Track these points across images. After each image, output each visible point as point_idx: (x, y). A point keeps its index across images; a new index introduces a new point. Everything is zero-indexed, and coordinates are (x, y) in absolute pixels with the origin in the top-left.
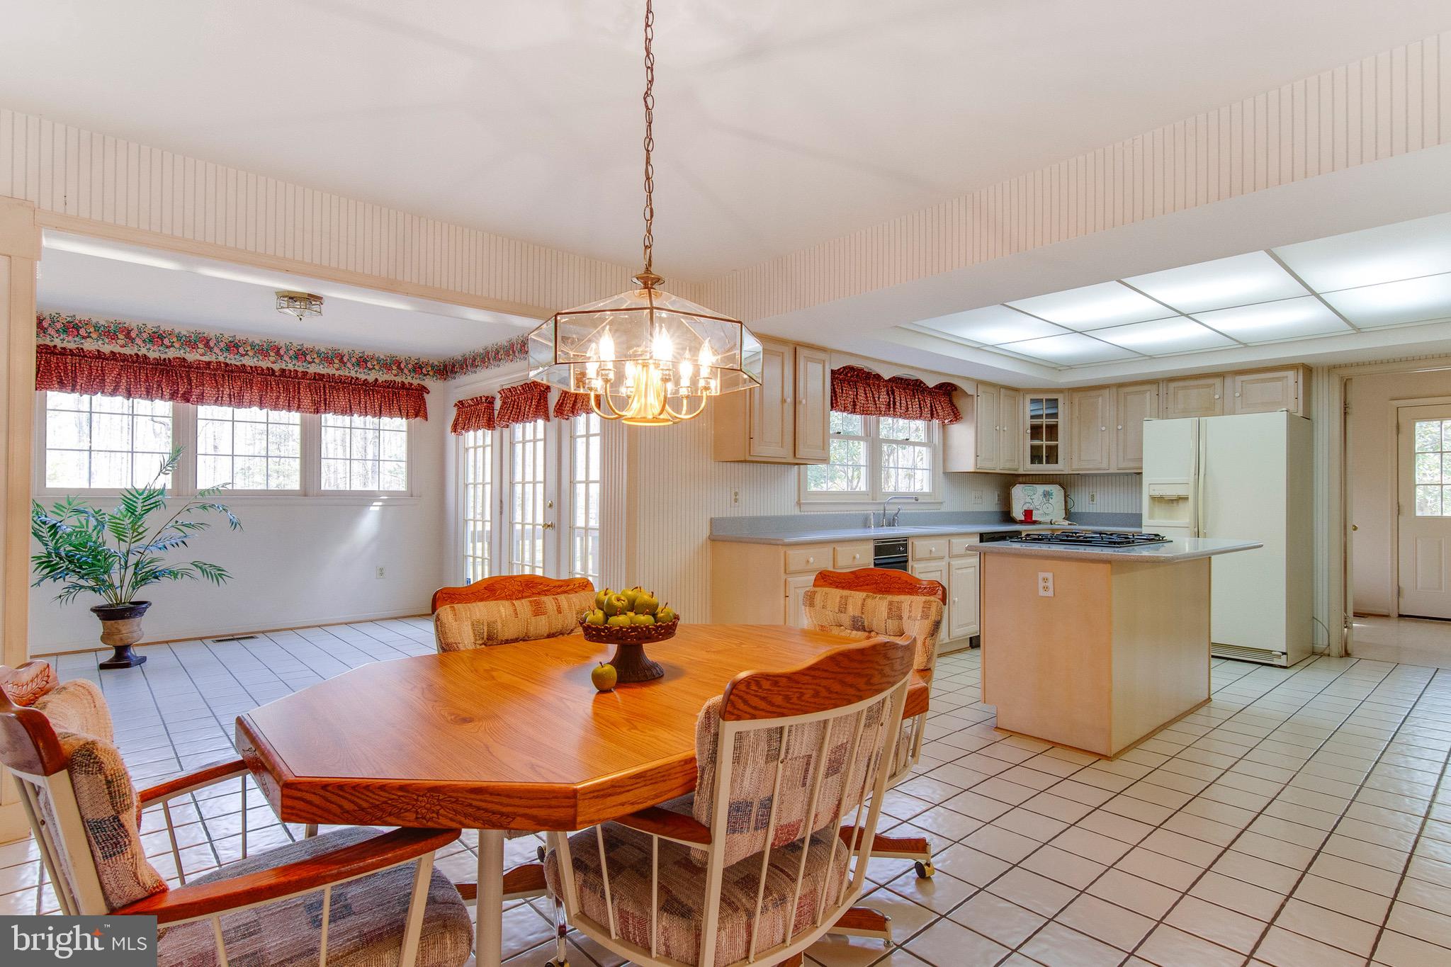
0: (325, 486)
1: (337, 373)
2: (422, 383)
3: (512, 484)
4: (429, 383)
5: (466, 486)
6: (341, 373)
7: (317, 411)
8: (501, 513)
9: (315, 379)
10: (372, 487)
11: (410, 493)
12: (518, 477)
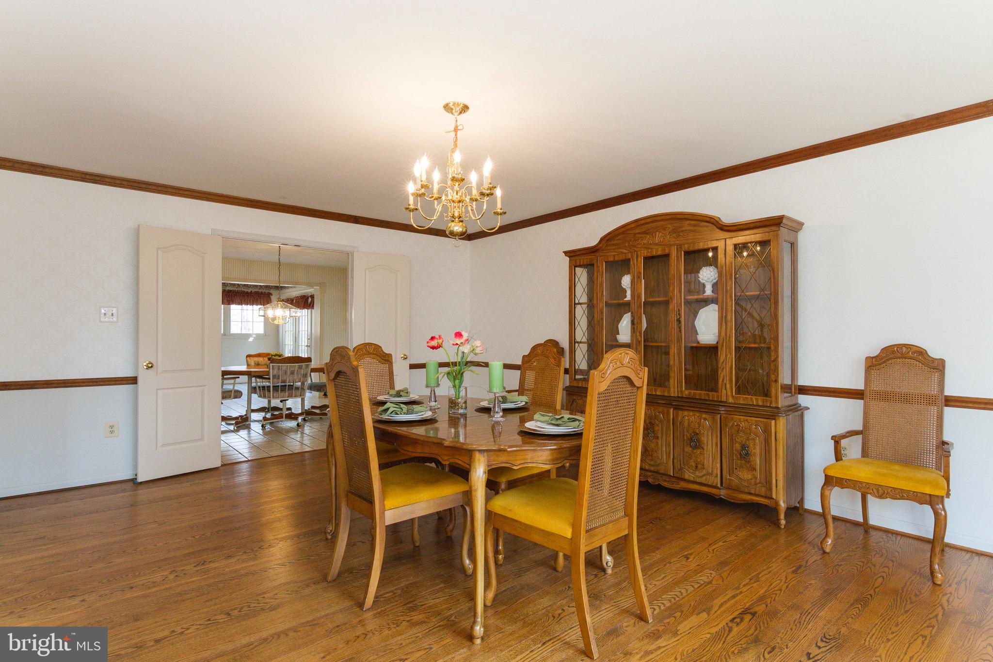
0: (231, 332)
1: (236, 289)
2: (270, 291)
3: (299, 331)
4: (272, 291)
5: (286, 331)
6: (238, 289)
7: (229, 304)
8: (296, 342)
9: (228, 292)
10: (251, 332)
11: (265, 334)
12: (301, 329)
